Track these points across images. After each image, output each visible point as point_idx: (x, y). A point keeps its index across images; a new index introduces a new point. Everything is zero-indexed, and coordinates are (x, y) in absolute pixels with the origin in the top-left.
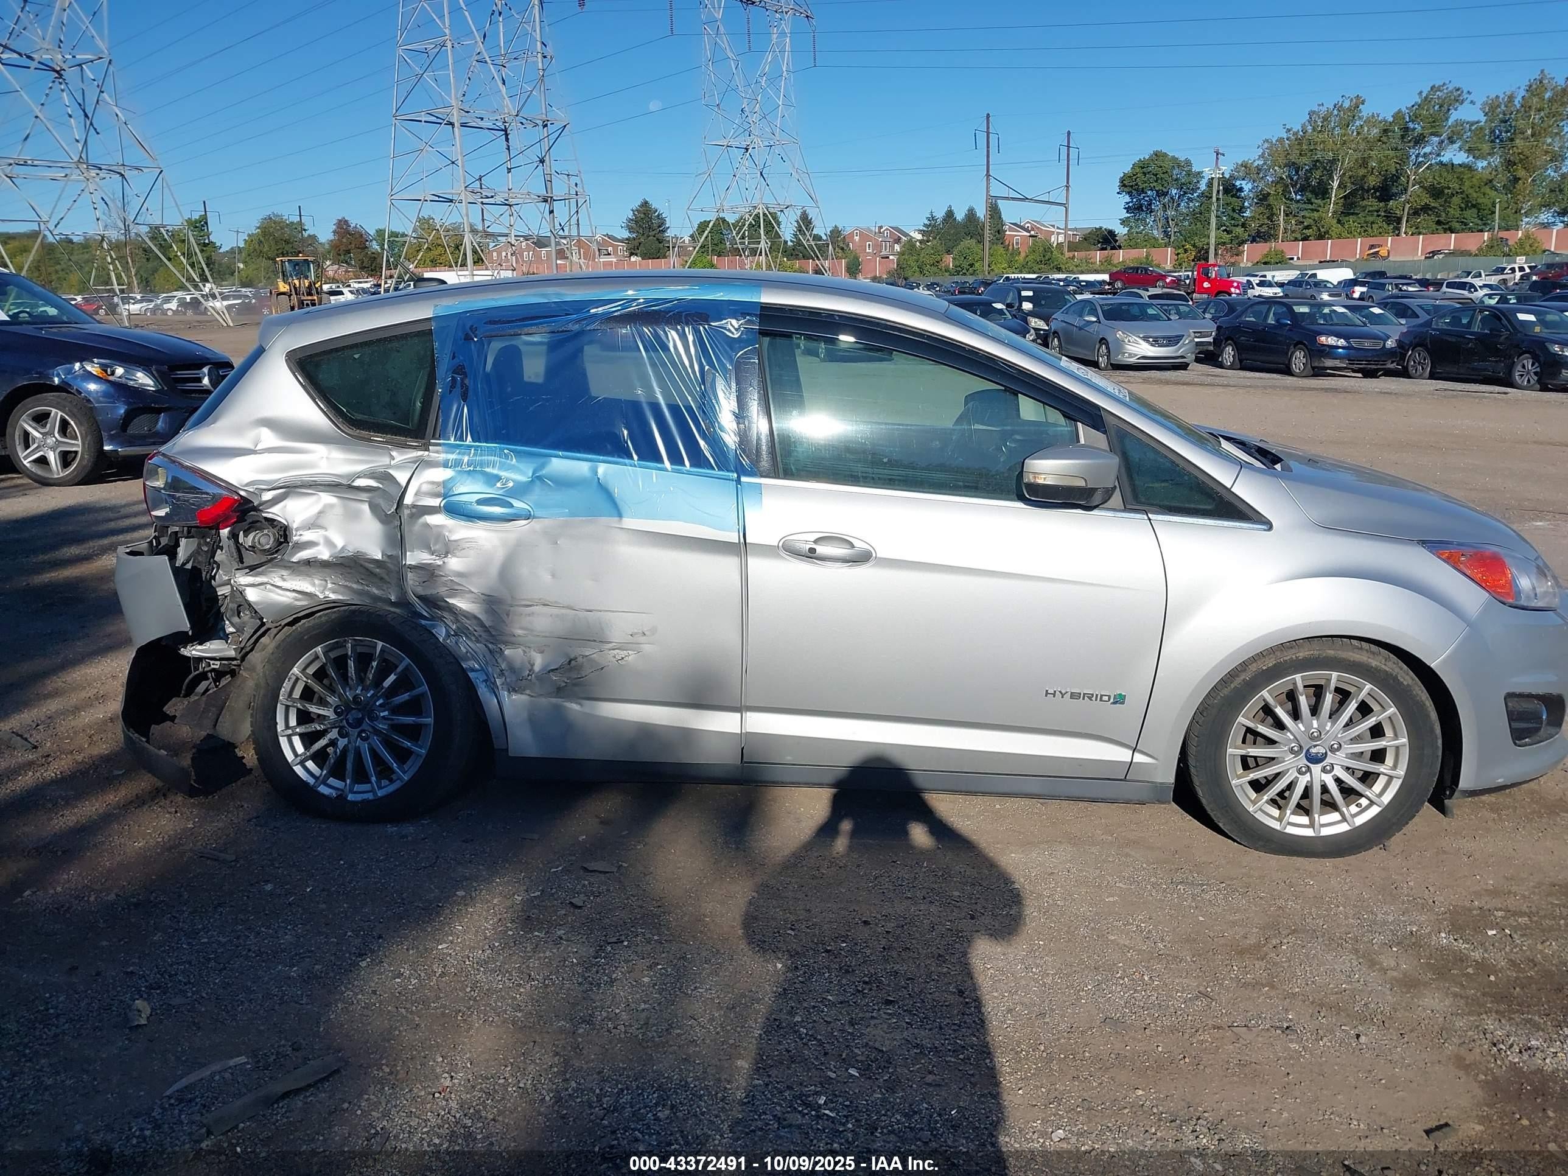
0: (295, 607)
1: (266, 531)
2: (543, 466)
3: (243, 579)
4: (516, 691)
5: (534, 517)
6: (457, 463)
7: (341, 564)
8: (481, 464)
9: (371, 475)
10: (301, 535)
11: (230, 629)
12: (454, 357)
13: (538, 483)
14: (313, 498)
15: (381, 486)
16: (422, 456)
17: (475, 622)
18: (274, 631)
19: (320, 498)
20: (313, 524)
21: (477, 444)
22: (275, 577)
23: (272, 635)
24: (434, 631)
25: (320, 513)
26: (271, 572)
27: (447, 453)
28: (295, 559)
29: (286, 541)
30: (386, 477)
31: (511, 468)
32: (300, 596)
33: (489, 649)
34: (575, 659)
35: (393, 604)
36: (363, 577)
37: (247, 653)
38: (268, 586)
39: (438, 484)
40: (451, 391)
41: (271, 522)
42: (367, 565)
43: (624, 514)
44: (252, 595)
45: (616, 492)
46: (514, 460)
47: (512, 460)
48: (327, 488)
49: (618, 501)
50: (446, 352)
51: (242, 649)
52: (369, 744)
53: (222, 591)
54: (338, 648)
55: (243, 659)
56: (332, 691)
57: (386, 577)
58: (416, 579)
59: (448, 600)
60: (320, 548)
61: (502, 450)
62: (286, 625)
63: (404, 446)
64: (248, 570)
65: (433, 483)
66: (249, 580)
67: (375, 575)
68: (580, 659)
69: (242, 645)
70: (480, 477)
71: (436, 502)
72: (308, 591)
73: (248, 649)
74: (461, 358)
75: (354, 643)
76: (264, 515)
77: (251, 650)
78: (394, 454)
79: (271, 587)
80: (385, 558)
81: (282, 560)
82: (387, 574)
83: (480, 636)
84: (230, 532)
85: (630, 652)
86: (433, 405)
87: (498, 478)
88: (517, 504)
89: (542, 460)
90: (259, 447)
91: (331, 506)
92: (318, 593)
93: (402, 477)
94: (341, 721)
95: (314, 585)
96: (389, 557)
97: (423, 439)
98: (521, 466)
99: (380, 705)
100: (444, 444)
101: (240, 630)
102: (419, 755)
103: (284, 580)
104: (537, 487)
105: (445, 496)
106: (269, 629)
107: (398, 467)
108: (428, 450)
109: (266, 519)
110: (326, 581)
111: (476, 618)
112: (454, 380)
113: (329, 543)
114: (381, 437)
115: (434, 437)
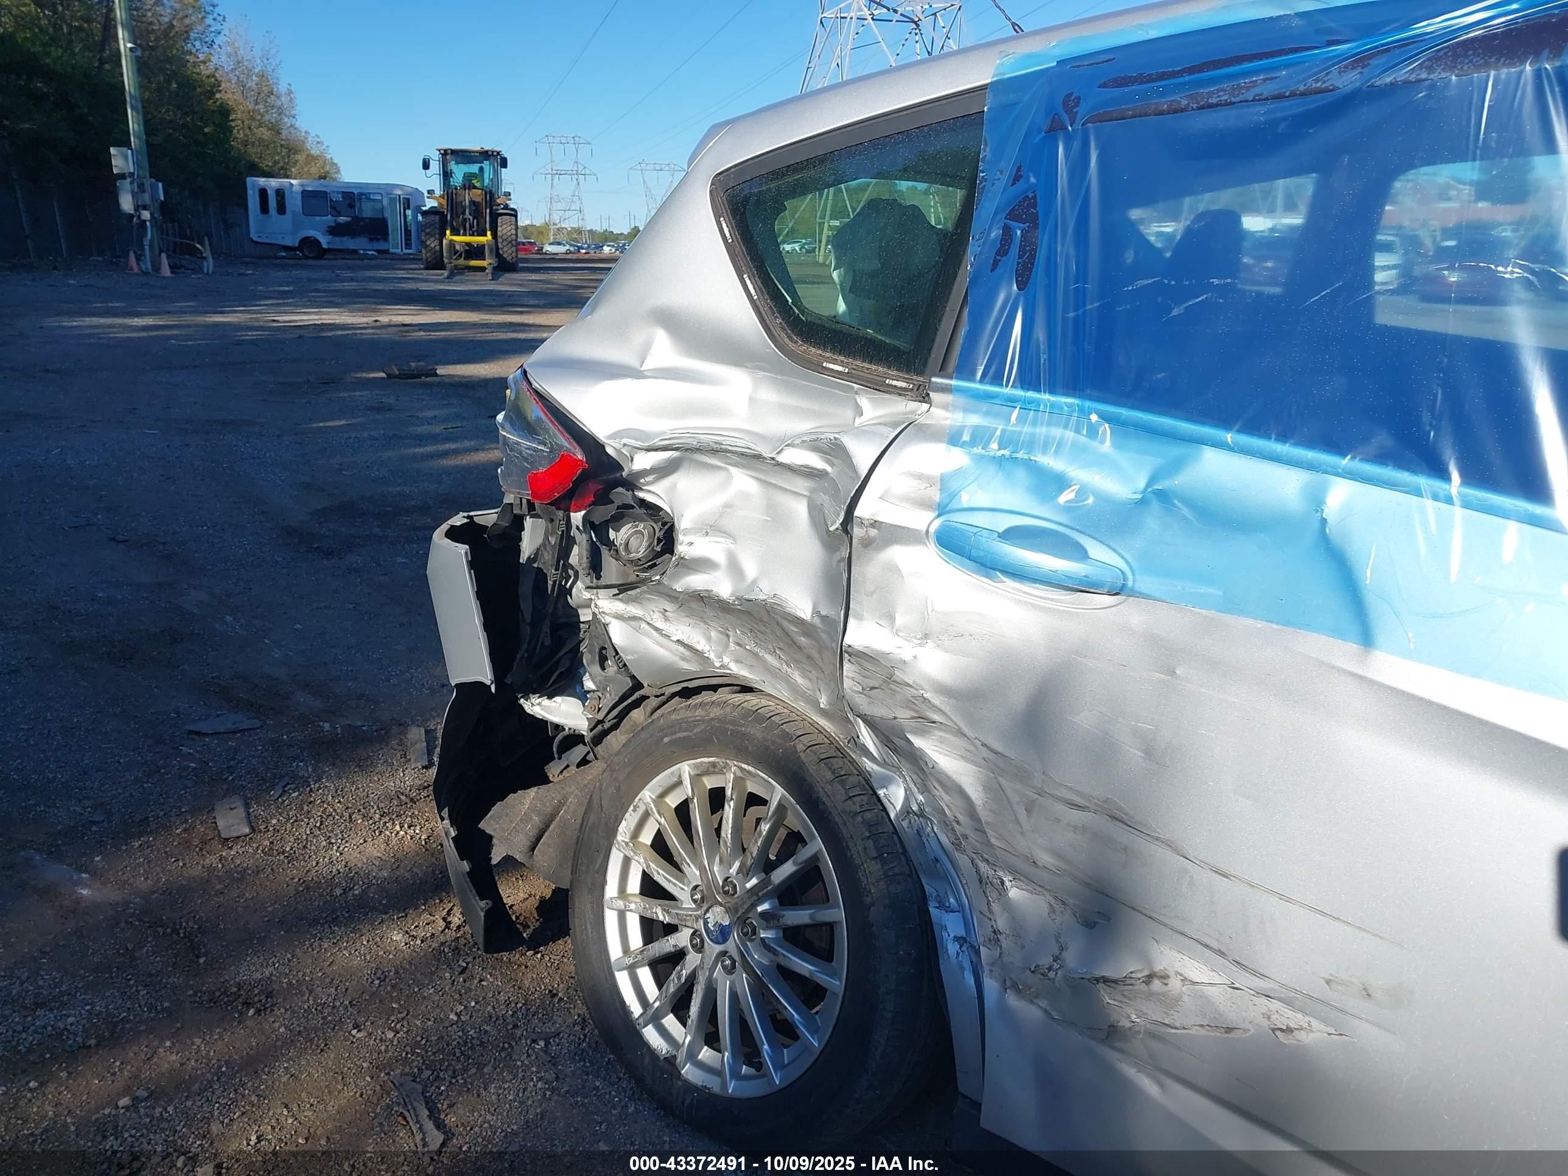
0: (679, 671)
1: (641, 526)
2: (1176, 466)
3: (606, 605)
4: (1019, 991)
5: (1134, 593)
6: (980, 437)
7: (748, 613)
8: (1030, 444)
9: (815, 445)
10: (691, 544)
11: (589, 684)
12: (1017, 178)
13: (1155, 506)
14: (719, 477)
15: (829, 469)
16: (913, 412)
17: (959, 802)
18: (653, 702)
19: (730, 477)
20: (710, 528)
21: (1031, 394)
22: (652, 610)
23: (649, 709)
24: (881, 793)
25: (727, 506)
26: (649, 599)
27: (966, 410)
28: (679, 586)
29: (671, 552)
30: (835, 451)
31: (1099, 462)
32: (687, 653)
33: (978, 871)
34: (1164, 977)
35: (824, 713)
36: (781, 645)
37: (606, 733)
38: (644, 625)
39: (929, 480)
40: (995, 264)
41: (652, 510)
42: (785, 624)
43: (1381, 637)
44: (618, 634)
45: (1368, 576)
46: (1108, 443)
47: (1103, 442)
48: (744, 461)
49: (1371, 599)
50: (1002, 164)
51: (600, 722)
52: (732, 983)
53: (585, 616)
54: (714, 773)
55: (598, 740)
56: (695, 856)
57: (815, 655)
58: (858, 678)
59: (909, 736)
60: (718, 574)
61: (1084, 413)
62: (674, 695)
63: (879, 387)
64: (616, 591)
65: (920, 477)
66: (618, 606)
67: (799, 647)
68: (1175, 983)
69: (600, 716)
70: (1021, 474)
71: (921, 520)
72: (699, 647)
73: (607, 725)
74: (1033, 180)
75: (739, 774)
76: (641, 495)
77: (615, 727)
78: (864, 401)
79: (647, 627)
80: (817, 621)
81: (659, 582)
82: (820, 652)
83: (966, 837)
84: (584, 517)
85: (1315, 1024)
86: (952, 297)
87: (1061, 482)
88: (1096, 551)
89: (1175, 450)
90: (648, 365)
91: (746, 496)
92: (712, 656)
93: (863, 454)
94: (697, 918)
95: (709, 639)
96: (824, 618)
97: (921, 373)
98: (1124, 459)
99: (763, 915)
100: (959, 390)
101: (602, 688)
102: (808, 1047)
103: (667, 619)
104: (1152, 521)
105: (942, 510)
106: (644, 698)
107: (863, 433)
108: (925, 399)
109: (643, 503)
110: (728, 636)
111: (961, 792)
112: (1007, 232)
113: (735, 568)
114: (842, 364)
115: (942, 371)
